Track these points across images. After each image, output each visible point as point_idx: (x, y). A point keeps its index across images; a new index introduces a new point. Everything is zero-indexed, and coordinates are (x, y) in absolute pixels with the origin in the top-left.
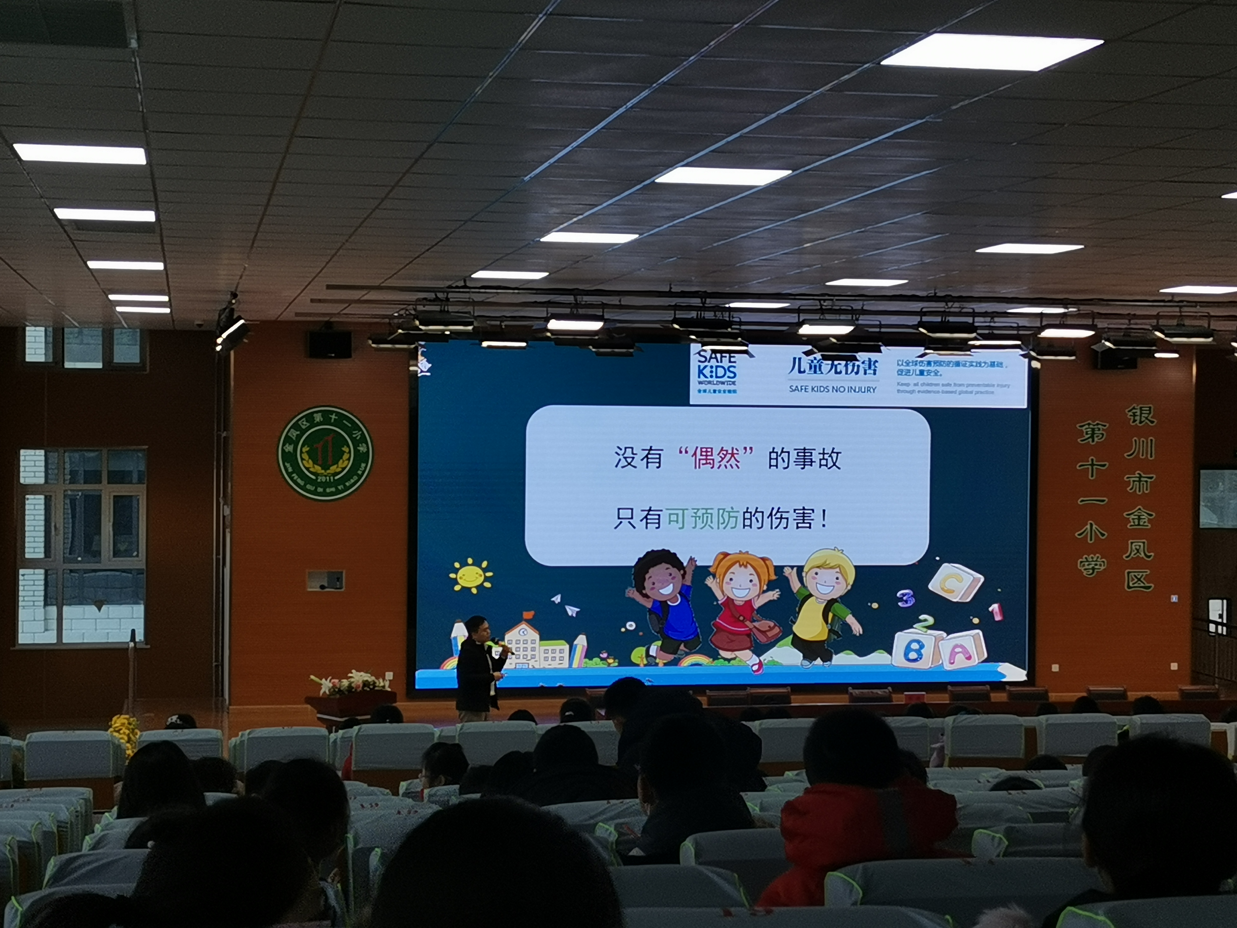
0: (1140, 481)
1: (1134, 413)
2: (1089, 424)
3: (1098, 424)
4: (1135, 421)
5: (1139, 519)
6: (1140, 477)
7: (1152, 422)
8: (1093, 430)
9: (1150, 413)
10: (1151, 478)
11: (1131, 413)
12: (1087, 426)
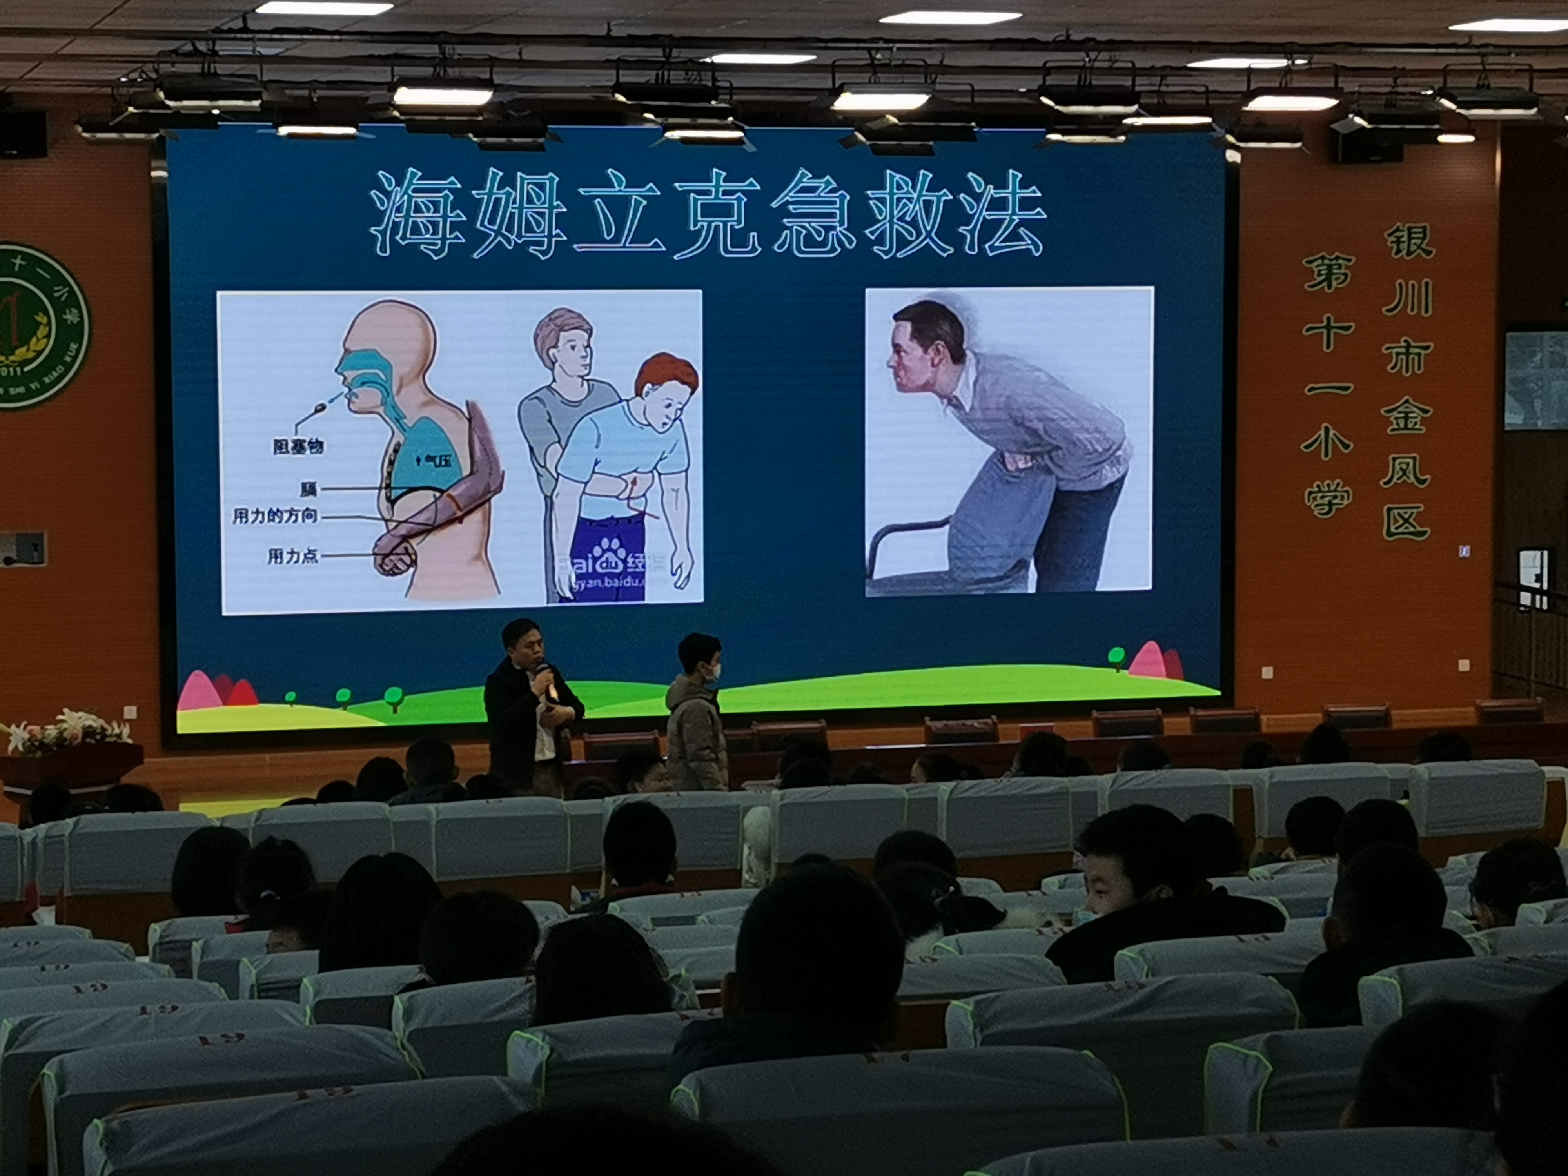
0: (1407, 354)
1: (1398, 238)
2: (1323, 258)
3: (1337, 258)
4: (1399, 251)
5: (1406, 418)
6: (1408, 346)
7: (1428, 253)
8: (1330, 267)
9: (1425, 237)
10: (1427, 348)
11: (1393, 238)
12: (1319, 262)
